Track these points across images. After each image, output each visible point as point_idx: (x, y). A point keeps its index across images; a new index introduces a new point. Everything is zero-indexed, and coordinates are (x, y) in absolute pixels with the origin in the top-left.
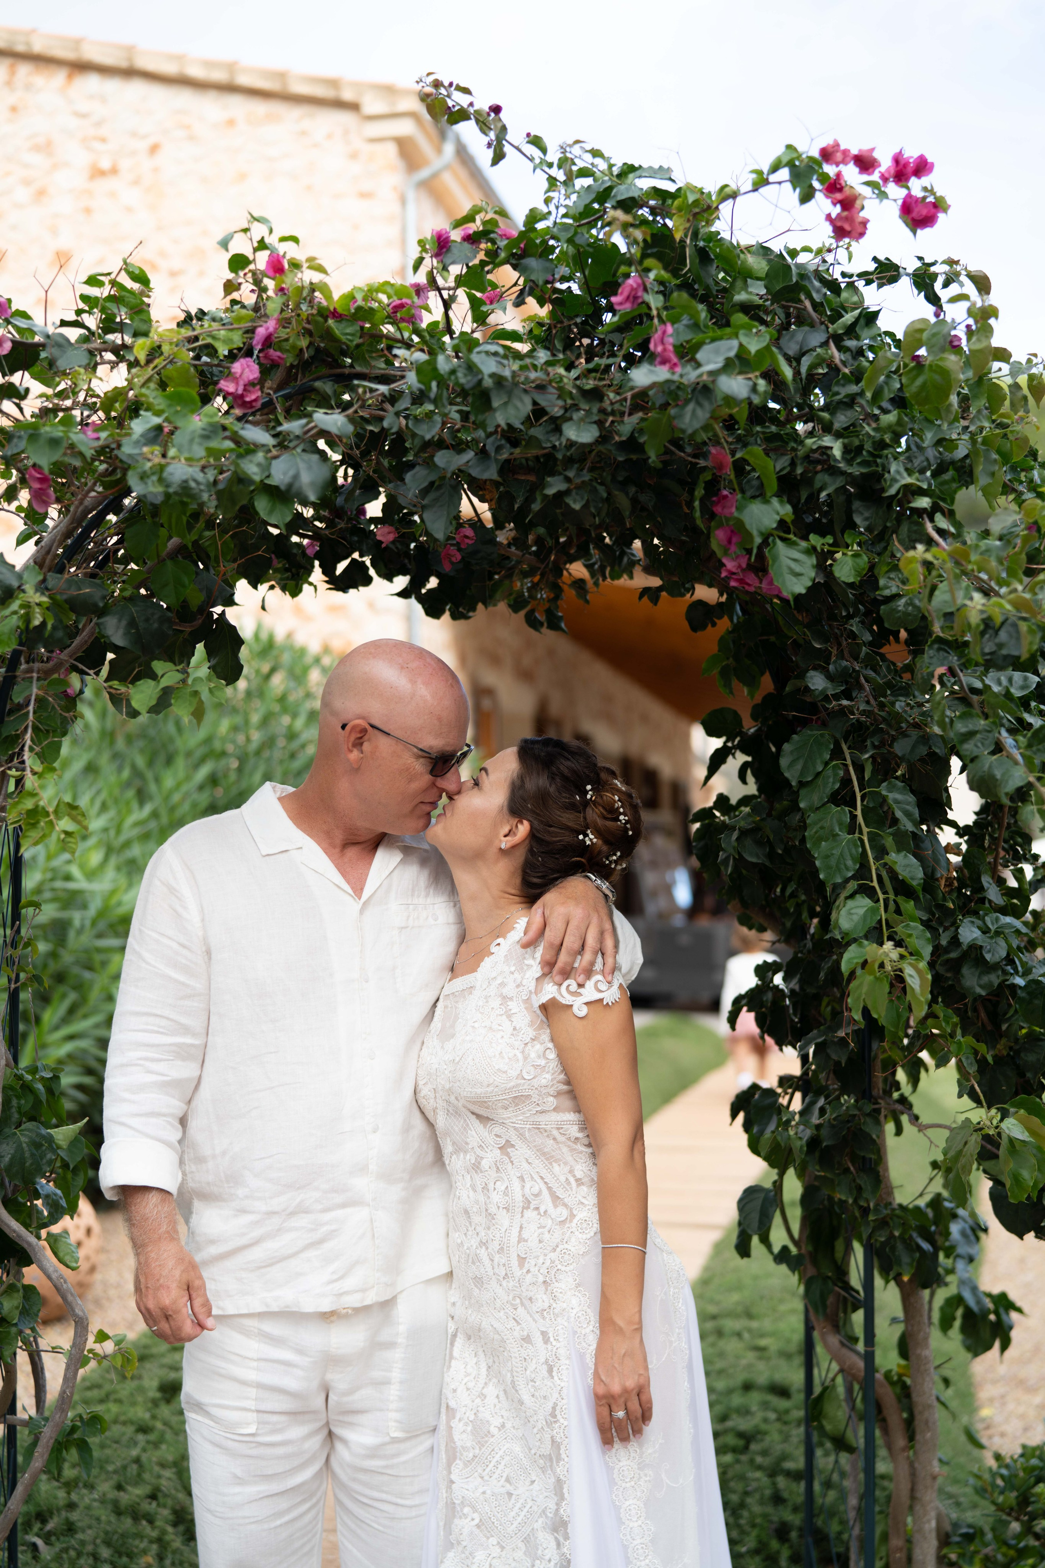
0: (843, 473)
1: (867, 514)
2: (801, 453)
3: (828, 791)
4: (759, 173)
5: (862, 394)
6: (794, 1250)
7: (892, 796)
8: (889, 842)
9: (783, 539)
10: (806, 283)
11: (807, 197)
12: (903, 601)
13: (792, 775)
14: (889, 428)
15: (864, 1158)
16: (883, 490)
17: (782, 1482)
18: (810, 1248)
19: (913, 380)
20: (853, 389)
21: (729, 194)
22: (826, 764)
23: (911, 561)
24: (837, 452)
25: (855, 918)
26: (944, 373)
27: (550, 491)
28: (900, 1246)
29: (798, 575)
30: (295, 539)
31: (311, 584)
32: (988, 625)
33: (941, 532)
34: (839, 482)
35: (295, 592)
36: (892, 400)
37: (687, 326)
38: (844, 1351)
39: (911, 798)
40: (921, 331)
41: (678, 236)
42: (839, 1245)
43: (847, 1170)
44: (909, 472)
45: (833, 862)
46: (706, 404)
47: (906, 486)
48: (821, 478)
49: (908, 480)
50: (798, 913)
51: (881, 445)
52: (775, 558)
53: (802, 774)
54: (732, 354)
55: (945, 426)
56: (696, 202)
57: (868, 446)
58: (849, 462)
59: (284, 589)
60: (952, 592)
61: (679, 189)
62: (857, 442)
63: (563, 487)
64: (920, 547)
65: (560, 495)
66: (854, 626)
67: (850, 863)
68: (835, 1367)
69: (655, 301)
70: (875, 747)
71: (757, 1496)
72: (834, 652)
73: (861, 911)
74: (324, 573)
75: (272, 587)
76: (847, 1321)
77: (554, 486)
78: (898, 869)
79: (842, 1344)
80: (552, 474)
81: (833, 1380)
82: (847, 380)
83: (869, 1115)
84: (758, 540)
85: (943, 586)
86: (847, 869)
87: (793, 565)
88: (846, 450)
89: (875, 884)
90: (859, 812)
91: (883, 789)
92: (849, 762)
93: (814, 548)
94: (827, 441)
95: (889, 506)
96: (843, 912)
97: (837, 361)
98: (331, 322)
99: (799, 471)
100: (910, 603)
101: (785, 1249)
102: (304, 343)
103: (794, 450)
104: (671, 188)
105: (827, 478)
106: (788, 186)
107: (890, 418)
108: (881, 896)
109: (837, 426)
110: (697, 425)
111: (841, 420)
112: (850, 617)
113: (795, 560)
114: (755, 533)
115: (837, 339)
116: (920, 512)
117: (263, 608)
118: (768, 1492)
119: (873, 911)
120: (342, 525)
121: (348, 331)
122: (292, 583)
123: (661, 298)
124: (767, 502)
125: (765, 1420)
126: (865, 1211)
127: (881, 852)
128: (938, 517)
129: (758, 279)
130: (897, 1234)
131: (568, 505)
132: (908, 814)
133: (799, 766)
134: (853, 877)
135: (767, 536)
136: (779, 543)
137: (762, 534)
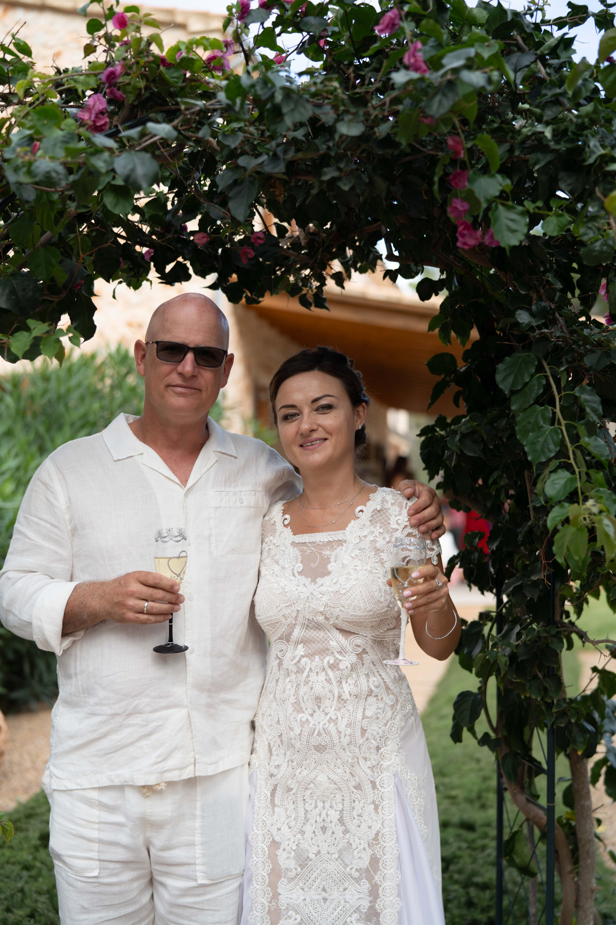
0: (552, 150)
1: (569, 181)
2: (518, 140)
3: (534, 396)
5: (564, 94)
6: (493, 735)
7: (585, 397)
8: (582, 429)
9: (503, 205)
12: (598, 244)
13: (505, 386)
14: (587, 115)
15: (548, 667)
16: (584, 160)
17: (473, 891)
18: (505, 733)
19: (607, 76)
20: (558, 91)
22: (532, 376)
23: (614, 199)
24: (548, 134)
25: (558, 487)
28: (575, 729)
29: (514, 231)
30: (138, 248)
31: (148, 280)
34: (549, 157)
35: (136, 286)
36: (587, 98)
37: (432, 47)
38: (531, 806)
39: (597, 400)
40: (613, 38)
42: (527, 730)
43: (536, 677)
44: (603, 146)
45: (538, 447)
46: (452, 94)
47: (602, 156)
48: (535, 156)
49: (604, 152)
50: (498, 495)
52: (497, 219)
53: (514, 384)
54: (470, 56)
57: (572, 129)
58: (557, 142)
59: (129, 285)
62: (562, 128)
63: (336, 174)
65: (334, 180)
66: (550, 277)
67: (552, 447)
68: (522, 817)
69: (408, 27)
70: (568, 362)
71: (456, 902)
72: (535, 296)
73: (562, 482)
74: (157, 271)
75: (120, 283)
76: (531, 783)
77: (329, 174)
78: (591, 449)
79: (528, 801)
80: (328, 165)
81: (521, 826)
82: (553, 85)
83: (554, 636)
84: (484, 205)
86: (550, 451)
87: (510, 224)
88: (555, 133)
89: (572, 461)
90: (558, 410)
91: (577, 392)
92: (549, 373)
93: (528, 212)
94: (540, 128)
95: (588, 173)
96: (548, 483)
97: (543, 74)
98: (162, 68)
99: (517, 153)
101: (486, 735)
102: (142, 84)
103: (513, 138)
105: (539, 155)
107: (587, 109)
108: (577, 470)
109: (546, 117)
110: (443, 111)
111: (549, 114)
112: (546, 270)
113: (512, 220)
114: (482, 200)
115: (543, 59)
117: (114, 297)
118: (463, 900)
119: (572, 481)
120: (169, 236)
121: (175, 75)
122: (134, 280)
123: (413, 24)
124: (493, 176)
125: (460, 848)
126: (550, 706)
127: (575, 438)
129: (481, 25)
130: (573, 721)
131: (339, 188)
132: (594, 410)
133: (510, 380)
134: (556, 457)
135: (490, 202)
136: (500, 207)
137: (487, 200)
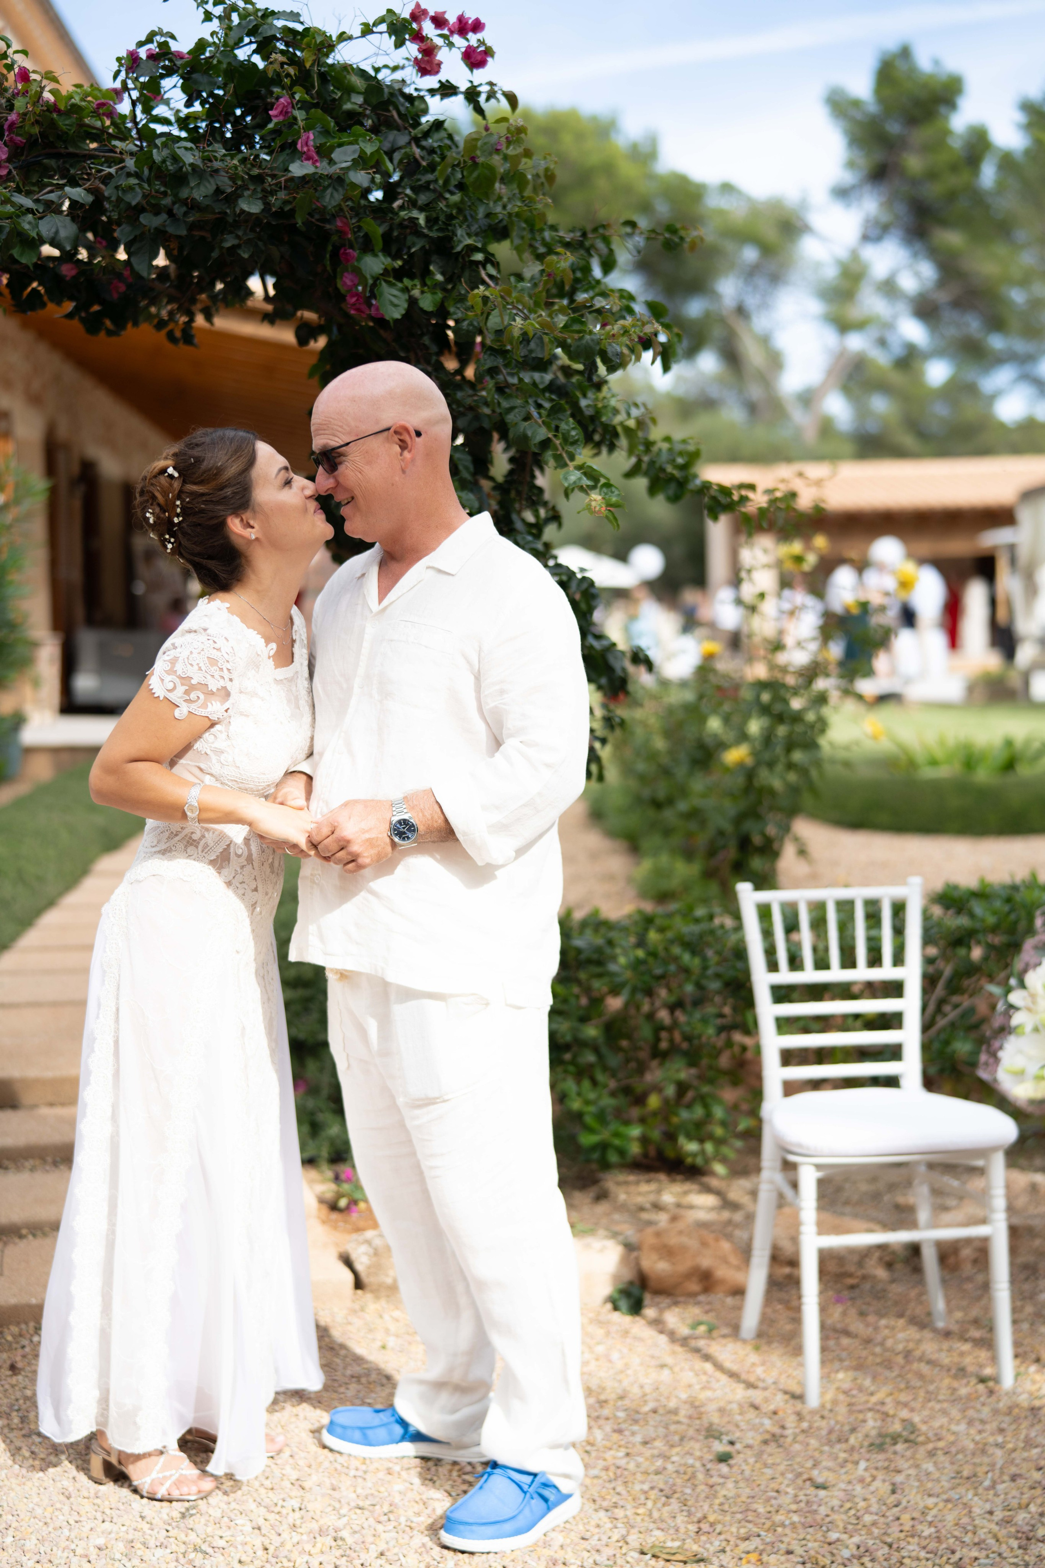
0: (426, 236)
1: (441, 264)
2: (397, 221)
4: (366, 25)
5: (436, 181)
9: (386, 281)
10: (394, 100)
11: (399, 44)
12: (466, 323)
14: (456, 205)
16: (453, 248)
19: (471, 173)
20: (430, 177)
21: (343, 37)
23: (475, 296)
24: (422, 221)
26: (491, 169)
27: (227, 245)
29: (396, 306)
32: (525, 338)
33: (491, 277)
34: (423, 242)
36: (456, 186)
37: (320, 132)
39: (468, 458)
40: (477, 140)
41: (308, 65)
44: (469, 236)
46: (340, 189)
47: (467, 246)
48: (410, 239)
49: (469, 241)
51: (451, 217)
52: (381, 294)
54: (356, 156)
55: (491, 204)
56: (322, 43)
57: (442, 218)
58: (430, 229)
60: (501, 316)
61: (307, 30)
62: (434, 215)
63: (236, 242)
64: (482, 288)
65: (233, 248)
69: (300, 115)
77: (230, 242)
80: (225, 232)
82: (425, 171)
84: (370, 282)
85: (495, 313)
87: (393, 299)
88: (428, 220)
93: (407, 289)
94: (415, 214)
95: (457, 259)
97: (417, 156)
98: (54, 115)
99: (395, 234)
100: (471, 324)
102: (35, 130)
103: (392, 219)
104: (300, 28)
105: (415, 239)
106: (386, 35)
107: (456, 198)
109: (420, 202)
110: (334, 203)
111: (423, 199)
112: (423, 334)
113: (394, 296)
114: (368, 277)
115: (417, 140)
116: (477, 263)
121: (66, 122)
123: (304, 113)
124: (376, 256)
128: (489, 267)
129: (359, 93)
131: (239, 255)
135: (376, 279)
136: (383, 284)
137: (372, 277)
